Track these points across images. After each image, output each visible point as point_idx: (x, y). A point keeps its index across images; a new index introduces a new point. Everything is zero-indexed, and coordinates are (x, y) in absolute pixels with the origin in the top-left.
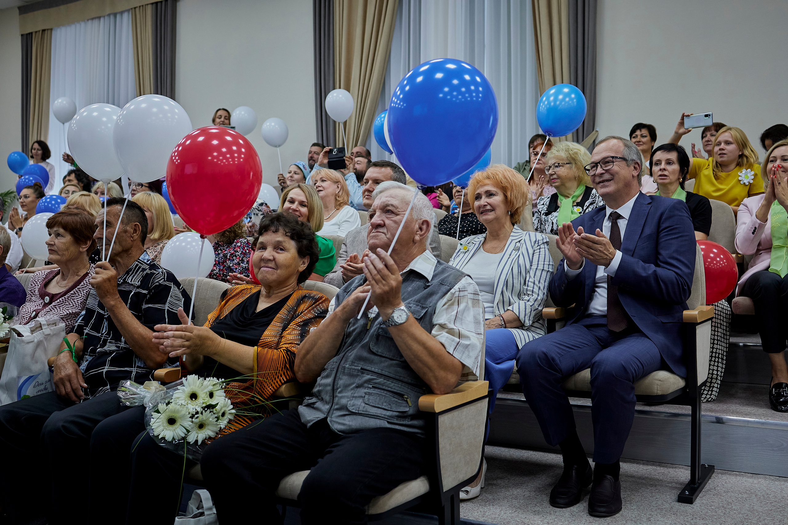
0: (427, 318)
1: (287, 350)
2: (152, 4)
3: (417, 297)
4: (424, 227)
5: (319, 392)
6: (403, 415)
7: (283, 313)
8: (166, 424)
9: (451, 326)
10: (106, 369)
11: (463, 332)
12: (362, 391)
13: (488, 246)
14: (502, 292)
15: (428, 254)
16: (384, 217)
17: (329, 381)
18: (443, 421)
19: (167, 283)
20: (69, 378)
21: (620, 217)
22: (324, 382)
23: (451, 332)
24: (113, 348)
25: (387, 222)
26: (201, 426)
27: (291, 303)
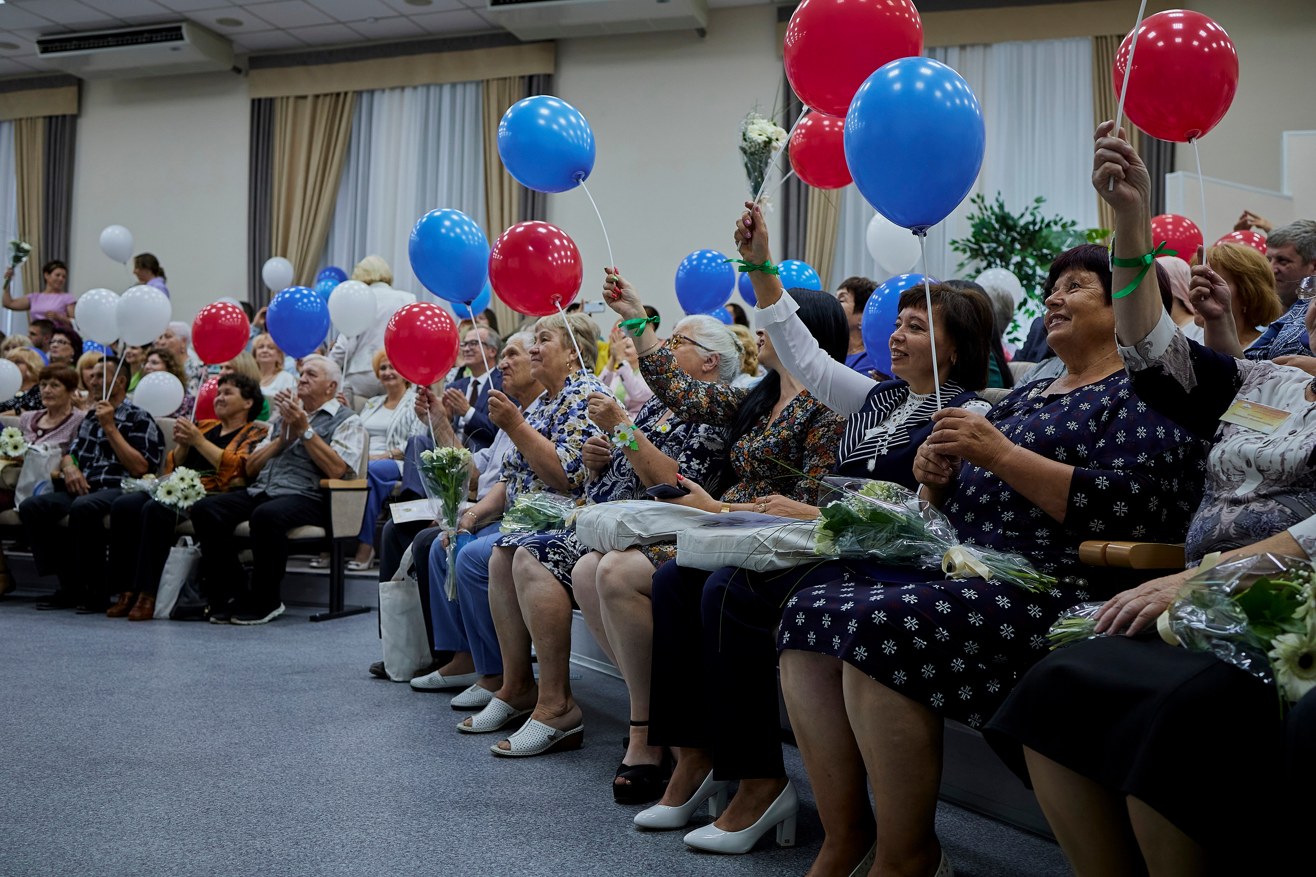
0: (328, 437)
1: (241, 457)
2: (45, 117)
3: (324, 425)
4: (334, 385)
5: (261, 479)
6: (310, 489)
7: (237, 438)
8: (166, 494)
9: (342, 441)
10: (103, 477)
11: (348, 445)
12: (287, 476)
13: (389, 404)
14: (393, 436)
15: (335, 401)
16: (308, 377)
17: (268, 471)
18: (334, 495)
19: (147, 419)
20: (79, 481)
21: (479, 383)
22: (264, 473)
23: (341, 445)
24: (106, 463)
25: (310, 381)
26: (186, 498)
27: (243, 431)
